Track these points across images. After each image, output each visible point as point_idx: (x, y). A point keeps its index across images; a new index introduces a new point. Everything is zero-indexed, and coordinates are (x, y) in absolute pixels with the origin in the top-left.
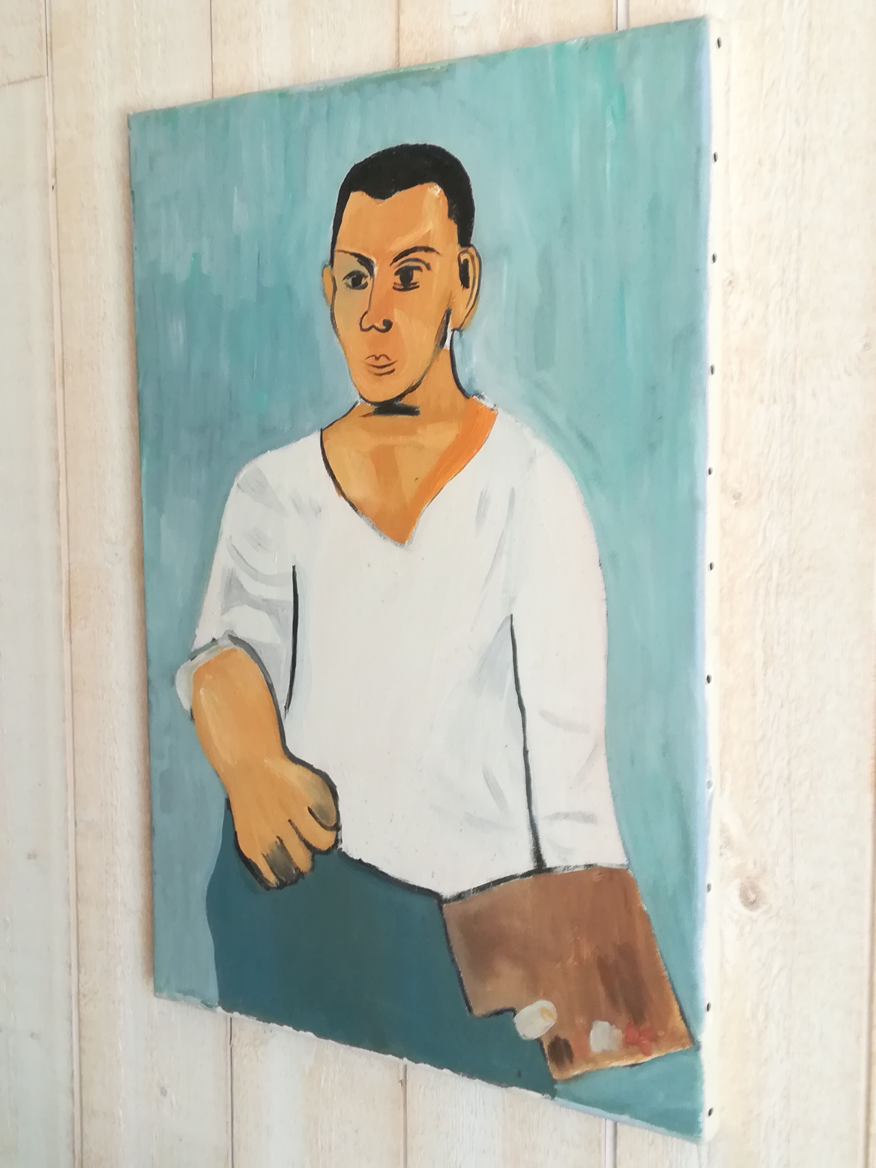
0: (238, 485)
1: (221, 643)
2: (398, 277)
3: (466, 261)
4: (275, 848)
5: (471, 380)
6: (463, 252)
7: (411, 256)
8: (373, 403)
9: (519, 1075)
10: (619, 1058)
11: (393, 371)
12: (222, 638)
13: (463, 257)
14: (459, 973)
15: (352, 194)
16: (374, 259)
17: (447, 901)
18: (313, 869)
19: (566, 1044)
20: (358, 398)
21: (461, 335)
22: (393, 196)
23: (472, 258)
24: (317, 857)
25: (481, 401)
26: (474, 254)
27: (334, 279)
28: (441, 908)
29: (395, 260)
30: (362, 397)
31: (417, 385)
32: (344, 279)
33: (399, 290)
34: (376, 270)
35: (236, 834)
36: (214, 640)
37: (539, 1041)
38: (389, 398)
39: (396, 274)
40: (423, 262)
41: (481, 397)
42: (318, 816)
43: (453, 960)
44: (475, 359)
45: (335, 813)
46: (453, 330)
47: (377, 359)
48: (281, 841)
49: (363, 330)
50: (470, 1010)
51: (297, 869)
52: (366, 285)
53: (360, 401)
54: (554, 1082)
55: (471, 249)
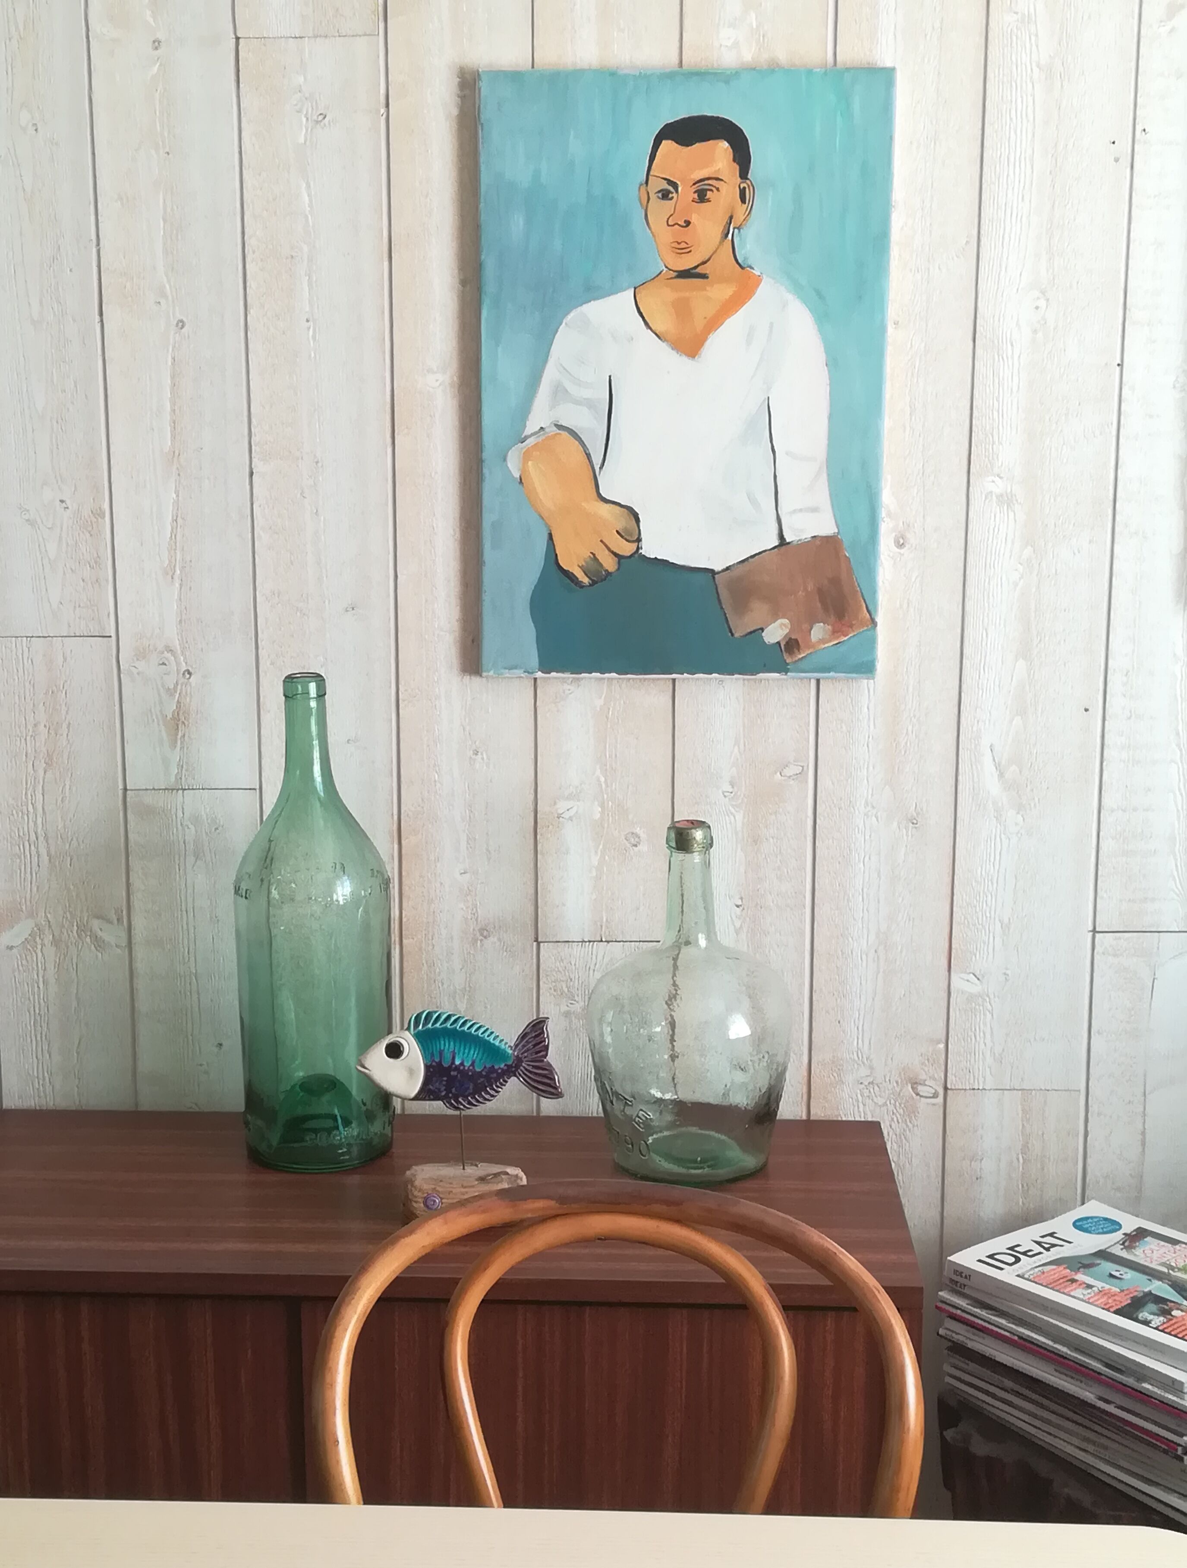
0: (566, 324)
1: (547, 430)
2: (696, 194)
3: (744, 188)
4: (588, 560)
5: (745, 259)
6: (743, 182)
7: (706, 182)
8: (674, 271)
9: (765, 665)
10: (830, 641)
11: (690, 251)
12: (549, 427)
13: (742, 186)
14: (725, 614)
15: (663, 142)
16: (678, 182)
17: (719, 573)
18: (618, 569)
19: (796, 641)
20: (664, 268)
21: (739, 231)
22: (694, 146)
23: (749, 186)
24: (622, 561)
25: (752, 271)
26: (750, 184)
27: (648, 193)
28: (714, 578)
29: (694, 184)
30: (666, 267)
31: (709, 260)
32: (656, 193)
33: (696, 202)
34: (680, 189)
35: (556, 555)
36: (542, 428)
37: (779, 643)
38: (687, 268)
39: (695, 192)
40: (715, 187)
41: (753, 268)
42: (623, 534)
43: (722, 608)
44: (748, 246)
45: (637, 532)
46: (734, 228)
47: (679, 243)
48: (594, 555)
49: (668, 225)
50: (732, 635)
51: (606, 571)
52: (672, 198)
53: (665, 269)
54: (788, 664)
55: (748, 181)
